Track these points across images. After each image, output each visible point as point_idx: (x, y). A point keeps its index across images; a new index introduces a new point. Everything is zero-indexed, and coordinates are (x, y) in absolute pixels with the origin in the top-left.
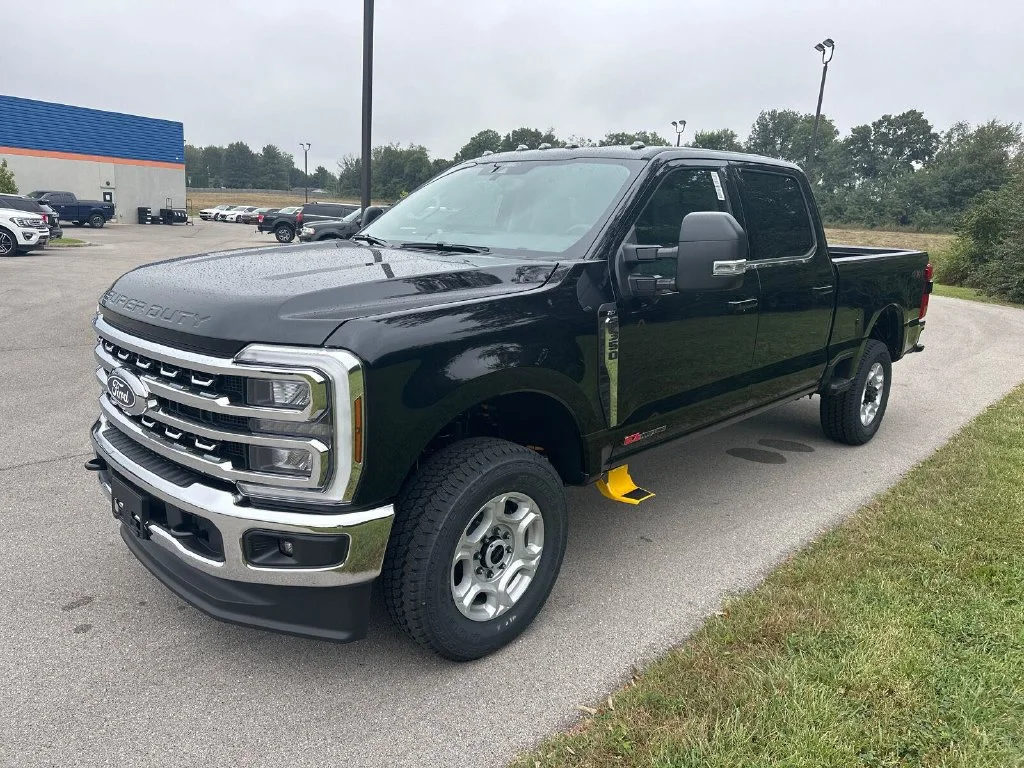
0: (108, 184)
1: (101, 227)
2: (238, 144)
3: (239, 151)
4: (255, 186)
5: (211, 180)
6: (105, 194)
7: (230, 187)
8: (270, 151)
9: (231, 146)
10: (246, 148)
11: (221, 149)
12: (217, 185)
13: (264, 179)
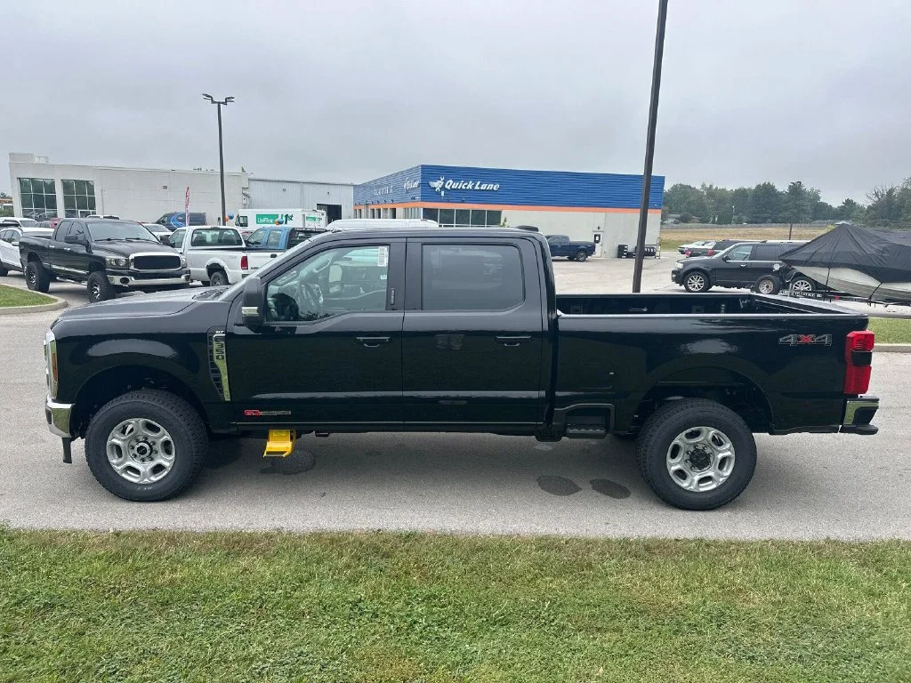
0: (599, 228)
1: (584, 261)
2: (764, 184)
3: (766, 191)
4: (774, 221)
5: (735, 217)
6: (595, 236)
7: (752, 222)
8: (796, 189)
9: (758, 186)
10: (773, 188)
11: (749, 189)
12: (739, 222)
13: (787, 214)
